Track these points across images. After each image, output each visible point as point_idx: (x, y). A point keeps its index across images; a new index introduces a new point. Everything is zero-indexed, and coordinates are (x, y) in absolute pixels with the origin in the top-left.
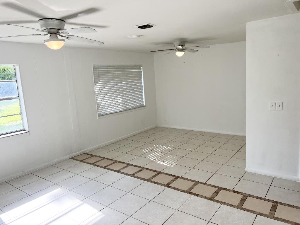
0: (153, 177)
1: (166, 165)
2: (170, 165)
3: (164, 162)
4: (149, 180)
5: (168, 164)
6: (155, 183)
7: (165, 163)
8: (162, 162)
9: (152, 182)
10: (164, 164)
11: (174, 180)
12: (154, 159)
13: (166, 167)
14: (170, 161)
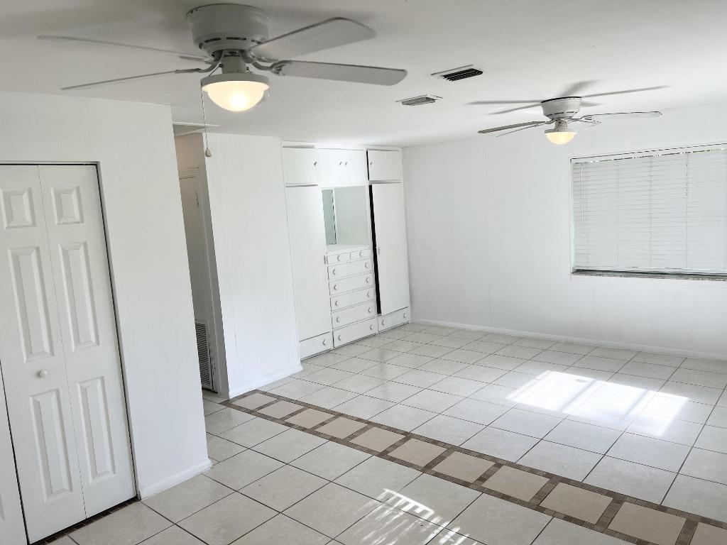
0: (440, 458)
1: (404, 499)
2: (392, 499)
3: (412, 514)
4: (451, 449)
5: (399, 499)
6: (435, 442)
7: (406, 508)
8: (418, 511)
9: (444, 445)
10: (413, 503)
11: (391, 448)
12: (452, 533)
13: (404, 488)
14: (387, 518)
